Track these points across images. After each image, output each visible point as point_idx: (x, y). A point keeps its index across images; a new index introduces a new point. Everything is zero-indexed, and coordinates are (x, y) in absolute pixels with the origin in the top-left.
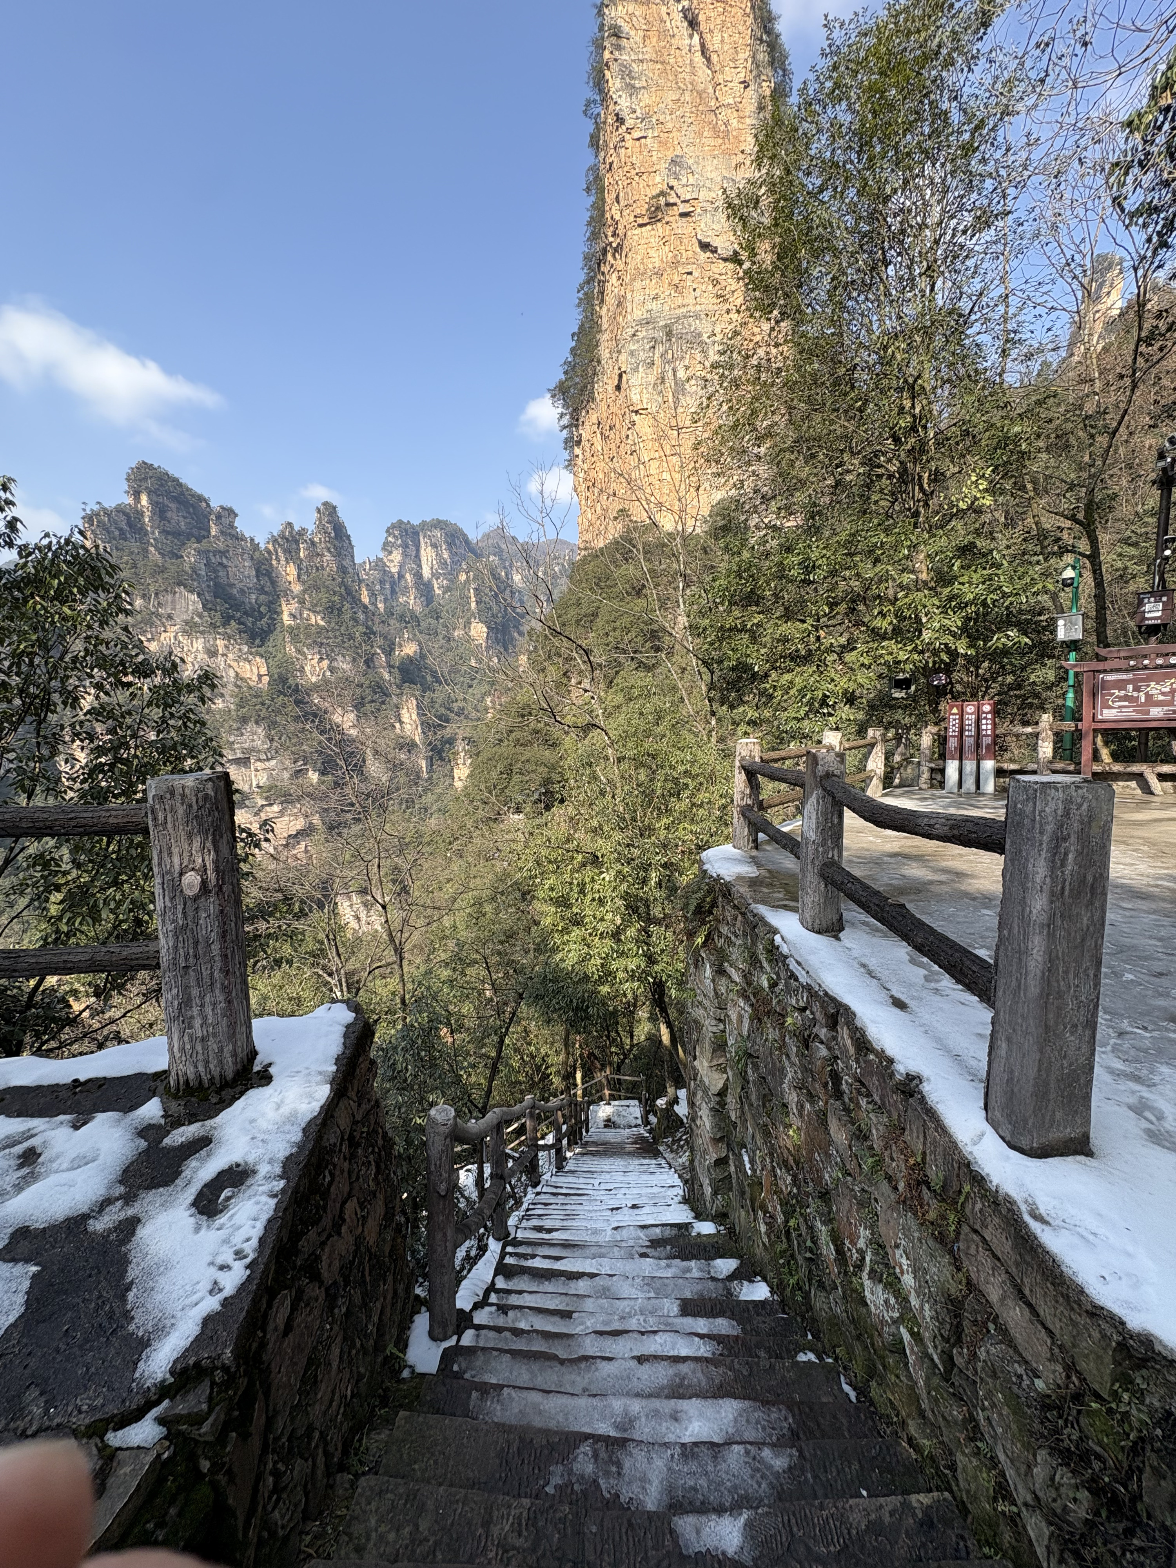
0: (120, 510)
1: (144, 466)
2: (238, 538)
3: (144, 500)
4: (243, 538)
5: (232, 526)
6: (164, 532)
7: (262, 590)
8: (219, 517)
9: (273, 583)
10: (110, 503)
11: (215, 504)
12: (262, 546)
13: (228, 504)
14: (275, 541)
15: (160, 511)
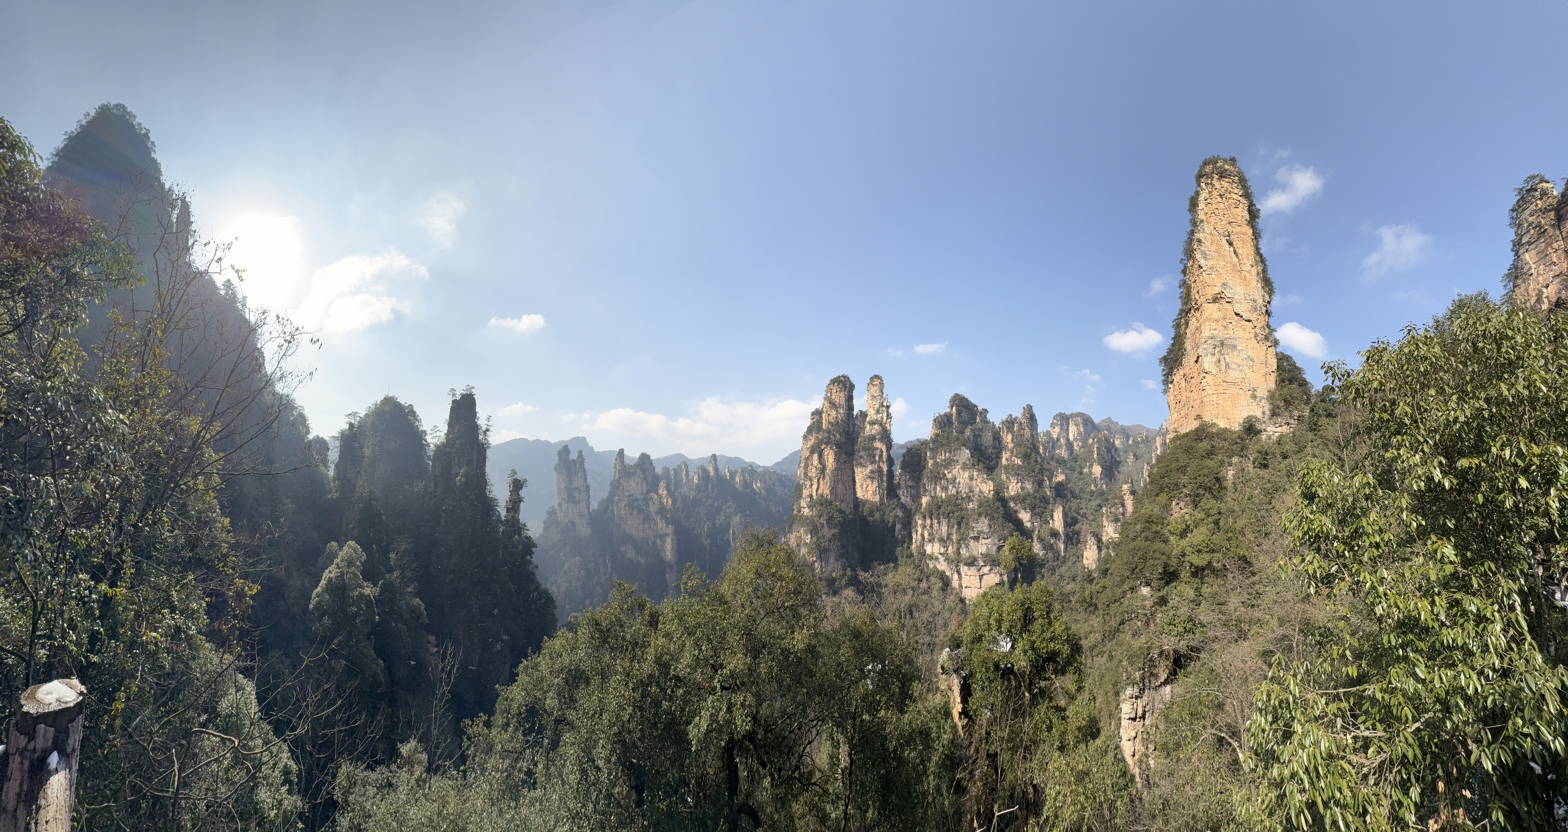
0: (945, 415)
1: (957, 395)
2: (987, 422)
3: (954, 408)
4: (989, 422)
5: (986, 417)
6: (959, 422)
7: (994, 447)
8: (981, 413)
9: (1000, 443)
10: (942, 413)
11: (980, 408)
12: (997, 426)
13: (985, 408)
14: (1003, 423)
15: (959, 413)
